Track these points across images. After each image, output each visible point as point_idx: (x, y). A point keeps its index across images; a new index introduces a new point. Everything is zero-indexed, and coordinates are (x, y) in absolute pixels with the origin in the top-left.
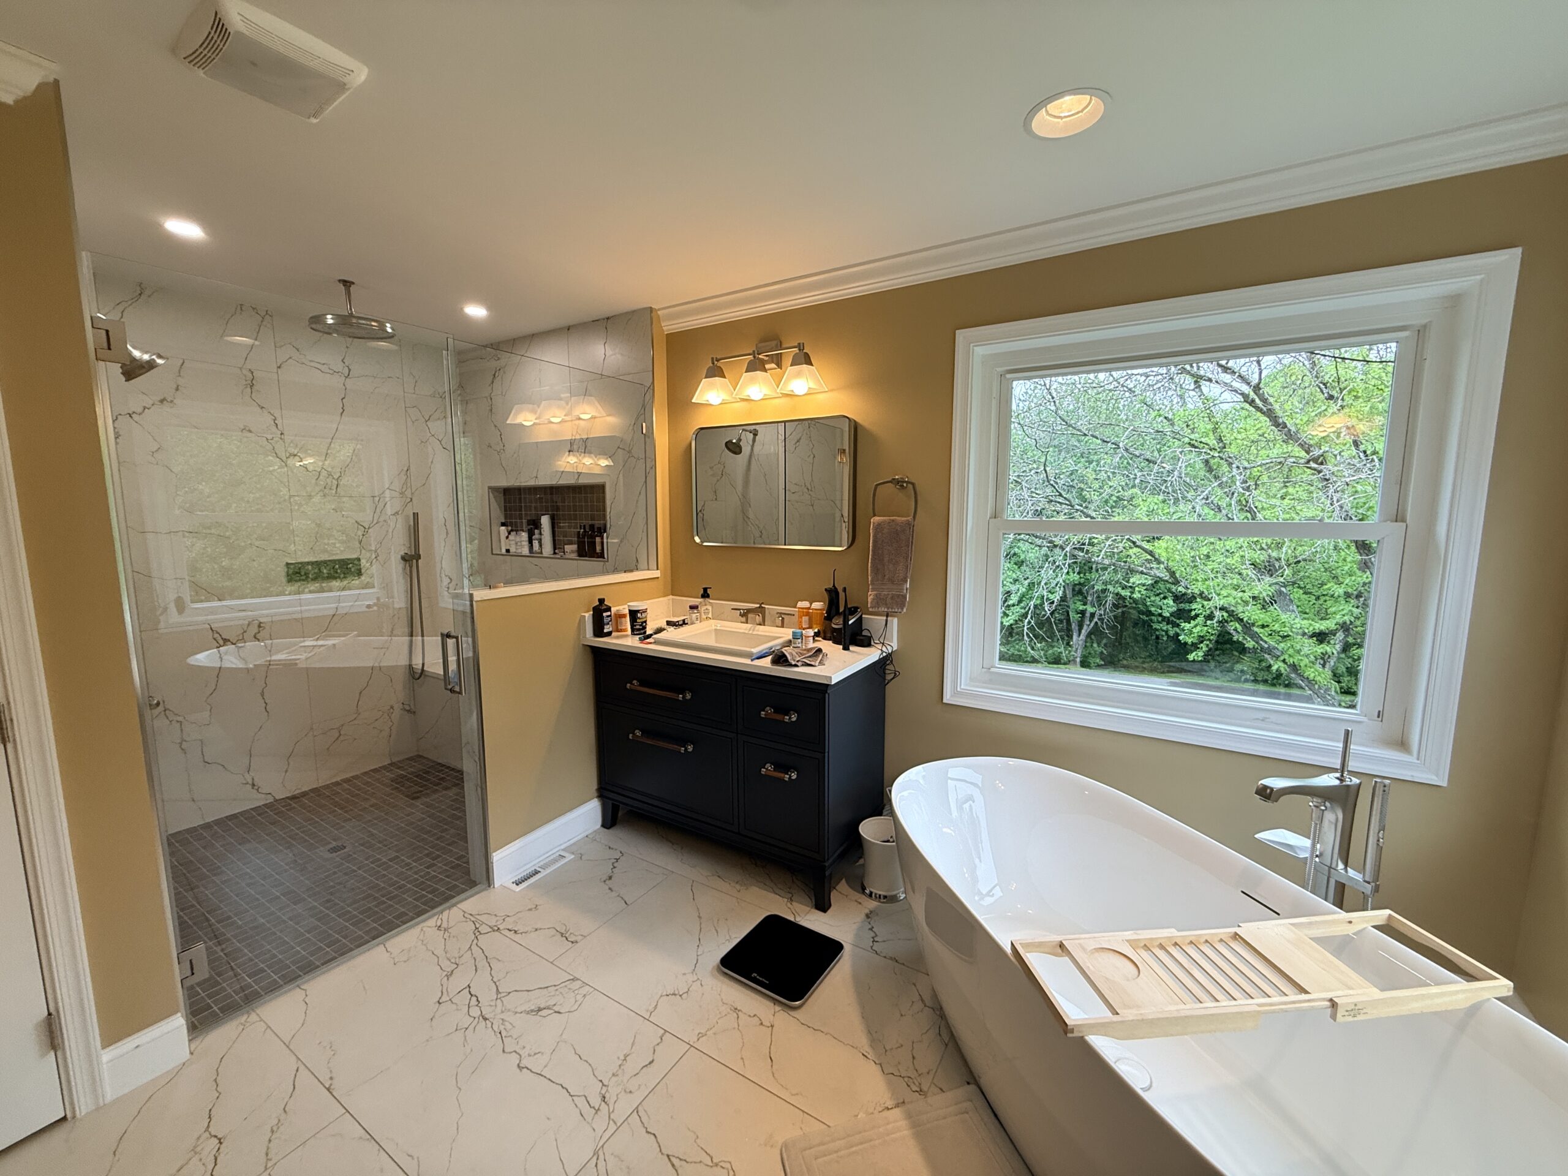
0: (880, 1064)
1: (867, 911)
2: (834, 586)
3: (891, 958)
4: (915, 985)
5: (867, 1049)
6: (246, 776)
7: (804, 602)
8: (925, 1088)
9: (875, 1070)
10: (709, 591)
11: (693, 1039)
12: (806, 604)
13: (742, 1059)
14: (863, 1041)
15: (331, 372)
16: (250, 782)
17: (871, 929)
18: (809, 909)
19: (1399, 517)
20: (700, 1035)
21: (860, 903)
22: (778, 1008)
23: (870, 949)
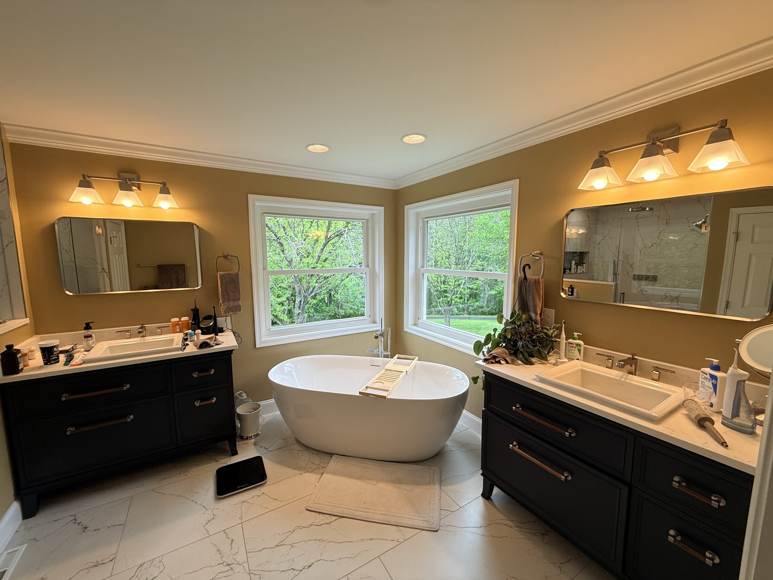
0: (307, 472)
1: (253, 443)
2: (195, 307)
3: (278, 449)
4: (293, 449)
5: (299, 472)
7: (175, 319)
8: (324, 466)
9: (308, 474)
10: (91, 325)
11: (240, 521)
12: (177, 319)
13: (265, 508)
14: (296, 472)
17: (261, 447)
18: (229, 458)
19: (368, 267)
20: (240, 518)
21: (247, 443)
22: (259, 488)
23: (268, 452)
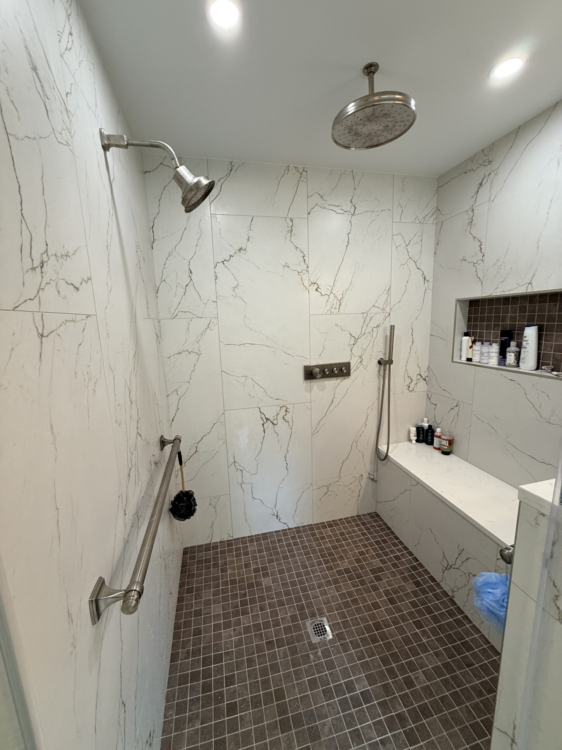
6: (274, 509)
15: (342, 212)
16: (276, 515)
